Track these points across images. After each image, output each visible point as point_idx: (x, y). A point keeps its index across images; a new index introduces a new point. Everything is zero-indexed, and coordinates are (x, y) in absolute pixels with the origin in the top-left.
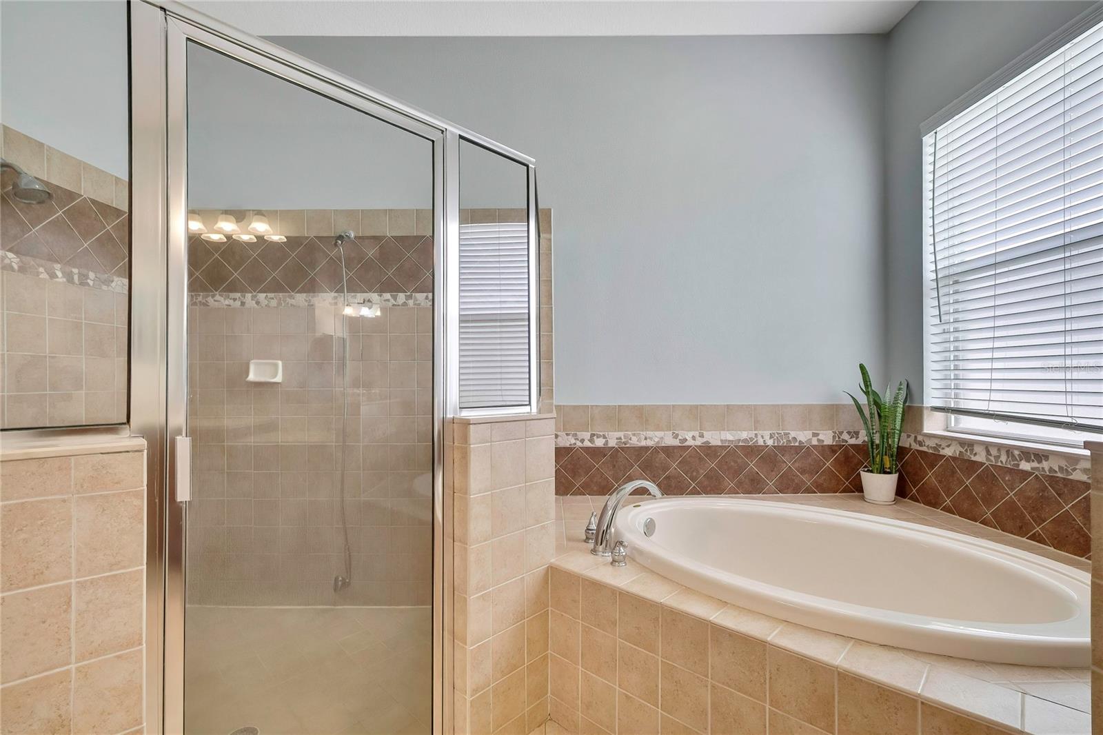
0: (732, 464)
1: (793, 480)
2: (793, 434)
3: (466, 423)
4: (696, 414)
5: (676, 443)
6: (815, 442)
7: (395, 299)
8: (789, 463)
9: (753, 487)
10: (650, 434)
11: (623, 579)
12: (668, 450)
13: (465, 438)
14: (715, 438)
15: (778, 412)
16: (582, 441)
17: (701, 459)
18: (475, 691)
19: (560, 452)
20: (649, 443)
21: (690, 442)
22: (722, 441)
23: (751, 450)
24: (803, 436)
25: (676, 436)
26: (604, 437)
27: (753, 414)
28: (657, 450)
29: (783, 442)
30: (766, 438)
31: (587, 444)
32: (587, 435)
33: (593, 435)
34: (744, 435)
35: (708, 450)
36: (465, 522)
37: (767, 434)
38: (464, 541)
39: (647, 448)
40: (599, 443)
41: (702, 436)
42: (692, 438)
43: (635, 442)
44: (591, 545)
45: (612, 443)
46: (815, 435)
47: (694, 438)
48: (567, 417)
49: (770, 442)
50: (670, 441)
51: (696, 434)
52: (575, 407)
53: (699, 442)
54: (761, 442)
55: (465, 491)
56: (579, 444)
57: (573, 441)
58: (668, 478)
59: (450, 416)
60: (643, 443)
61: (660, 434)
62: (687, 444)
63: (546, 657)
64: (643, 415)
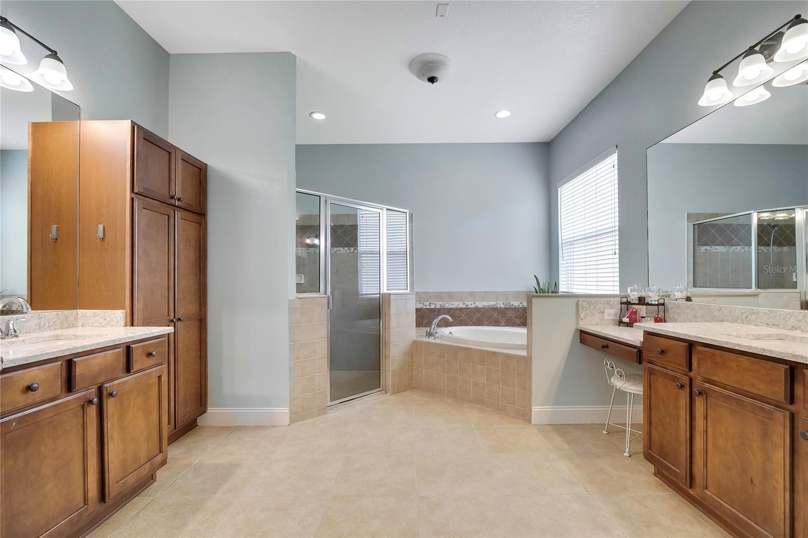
0: (487, 314)
1: (512, 321)
2: (512, 303)
3: (390, 294)
4: (472, 294)
5: (464, 306)
6: (521, 306)
7: (350, 250)
8: (510, 314)
9: (496, 323)
10: (453, 303)
11: (437, 341)
12: (461, 309)
13: (389, 299)
14: (480, 304)
15: (506, 294)
16: (426, 306)
17: (474, 313)
18: (392, 371)
19: (418, 310)
20: (453, 307)
21: (470, 306)
22: (483, 306)
23: (495, 309)
24: (516, 304)
25: (464, 304)
26: (435, 304)
27: (496, 295)
28: (456, 309)
29: (508, 306)
30: (501, 305)
31: (428, 307)
32: (428, 304)
33: (430, 304)
34: (492, 303)
35: (477, 309)
36: (389, 324)
37: (501, 303)
38: (389, 328)
39: (452, 309)
40: (433, 306)
41: (475, 304)
42: (470, 304)
43: (447, 306)
44: (428, 336)
45: (438, 307)
46: (521, 303)
47: (471, 304)
48: (420, 297)
49: (503, 306)
50: (462, 306)
51: (472, 303)
52: (424, 292)
53: (473, 306)
54: (499, 306)
55: (389, 314)
56: (425, 307)
57: (422, 306)
58: (461, 320)
59: (384, 292)
60: (451, 307)
61: (458, 303)
62: (468, 307)
63: (412, 369)
64: (451, 296)
